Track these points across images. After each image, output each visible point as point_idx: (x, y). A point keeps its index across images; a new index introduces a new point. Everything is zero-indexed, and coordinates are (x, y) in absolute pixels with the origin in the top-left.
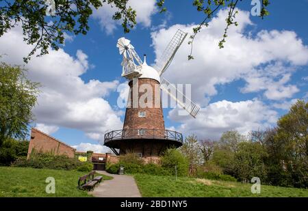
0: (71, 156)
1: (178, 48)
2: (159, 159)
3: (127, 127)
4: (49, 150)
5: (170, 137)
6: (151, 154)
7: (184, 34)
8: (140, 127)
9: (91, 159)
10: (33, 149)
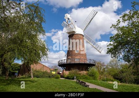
0: (49, 71)
1: (92, 19)
2: (86, 72)
3: (70, 57)
4: (39, 69)
5: (88, 62)
6: (82, 70)
7: (96, 12)
8: (76, 57)
9: (57, 73)
10: (33, 69)
